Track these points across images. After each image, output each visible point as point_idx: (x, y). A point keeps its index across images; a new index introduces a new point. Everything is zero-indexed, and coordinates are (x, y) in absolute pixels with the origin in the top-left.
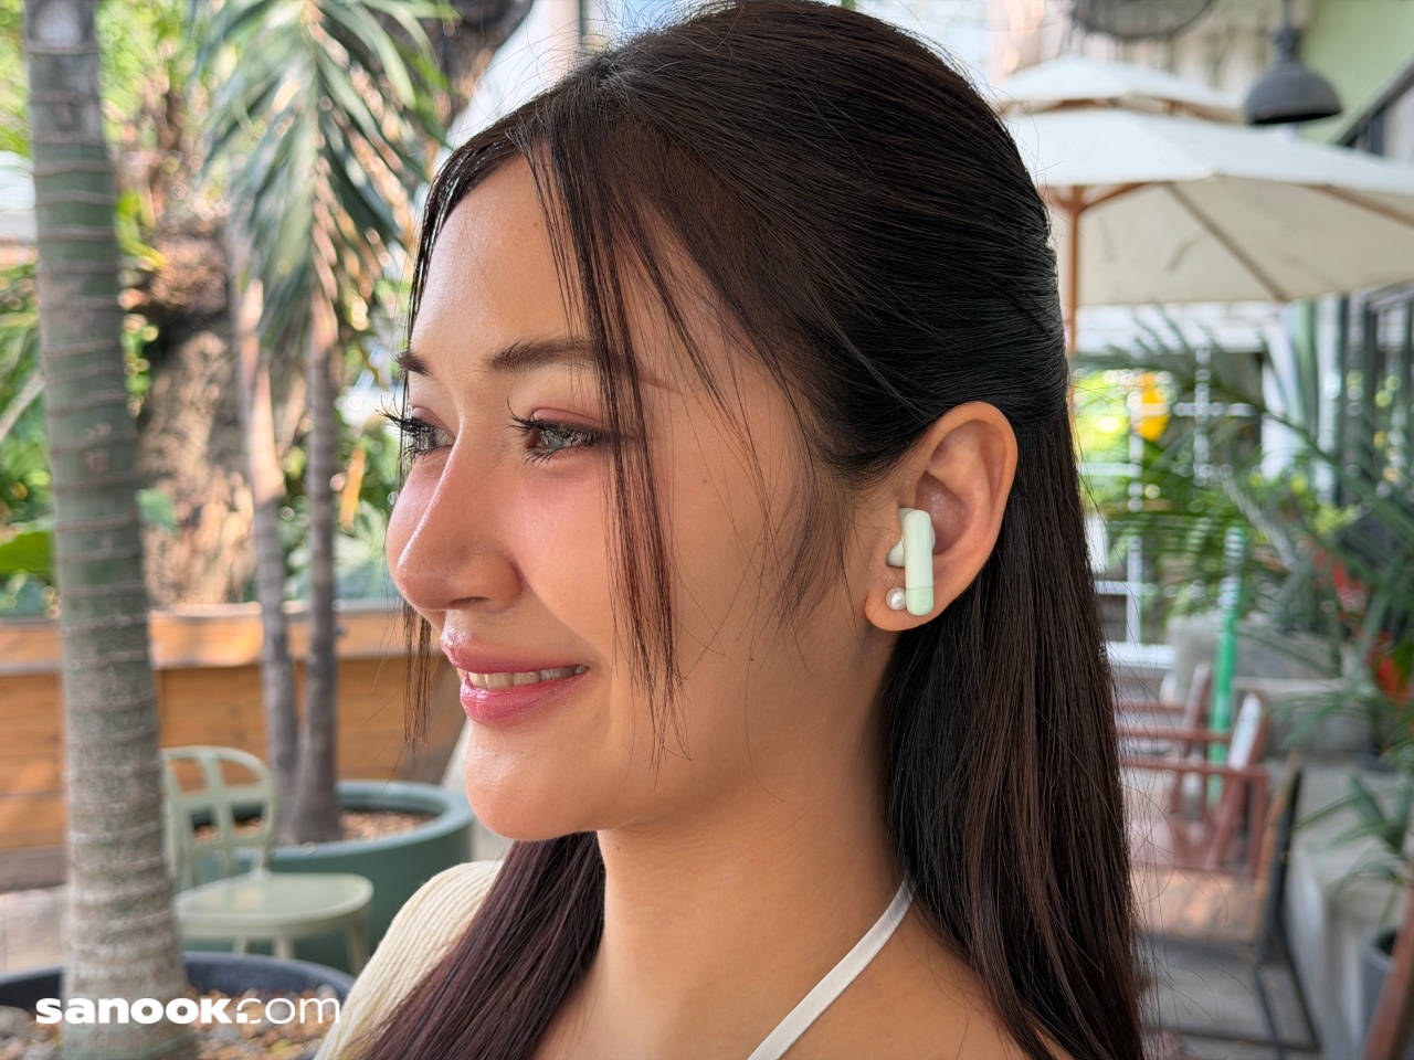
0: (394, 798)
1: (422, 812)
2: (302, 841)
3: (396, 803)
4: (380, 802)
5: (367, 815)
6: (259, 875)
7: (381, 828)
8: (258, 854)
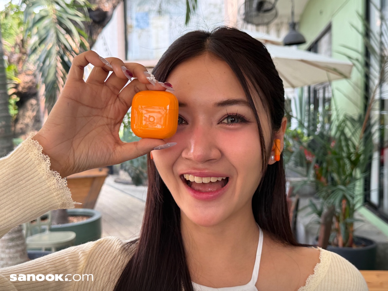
0: (81, 212)
1: (88, 216)
2: (58, 224)
3: (82, 214)
4: (77, 214)
5: (75, 217)
6: (47, 232)
7: (78, 220)
8: (47, 227)
